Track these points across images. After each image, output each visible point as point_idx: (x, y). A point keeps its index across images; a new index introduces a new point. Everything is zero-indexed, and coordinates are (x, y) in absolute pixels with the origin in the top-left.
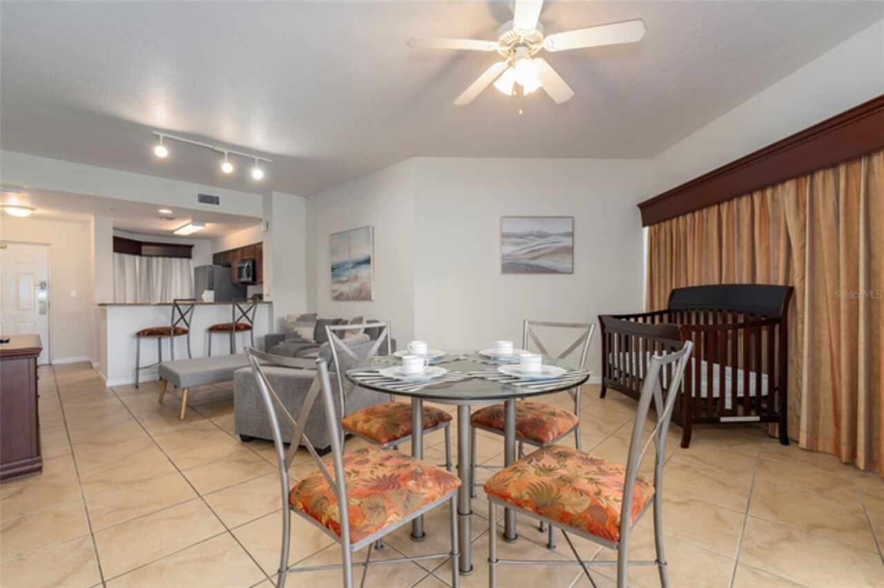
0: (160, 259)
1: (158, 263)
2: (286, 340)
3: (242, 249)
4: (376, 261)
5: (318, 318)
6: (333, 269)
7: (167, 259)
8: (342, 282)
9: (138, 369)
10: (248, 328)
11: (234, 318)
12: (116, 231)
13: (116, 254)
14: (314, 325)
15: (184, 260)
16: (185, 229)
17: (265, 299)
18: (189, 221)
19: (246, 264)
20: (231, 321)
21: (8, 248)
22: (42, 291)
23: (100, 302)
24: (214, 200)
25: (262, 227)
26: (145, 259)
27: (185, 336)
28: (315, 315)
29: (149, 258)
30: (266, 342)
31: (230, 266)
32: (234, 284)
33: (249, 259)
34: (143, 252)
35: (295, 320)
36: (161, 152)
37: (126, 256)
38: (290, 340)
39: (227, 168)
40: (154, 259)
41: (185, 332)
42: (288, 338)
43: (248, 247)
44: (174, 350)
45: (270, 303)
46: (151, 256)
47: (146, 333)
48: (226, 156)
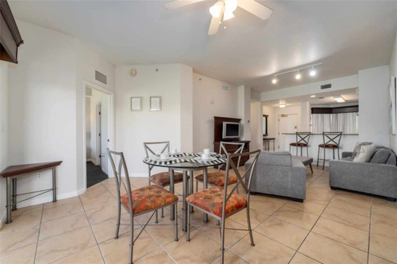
1: (340, 116)
11: (324, 142)
20: (323, 143)
21: (288, 116)
24: (329, 86)
29: (336, 114)
36: (274, 81)
39: (298, 77)
41: (306, 145)
45: (357, 135)
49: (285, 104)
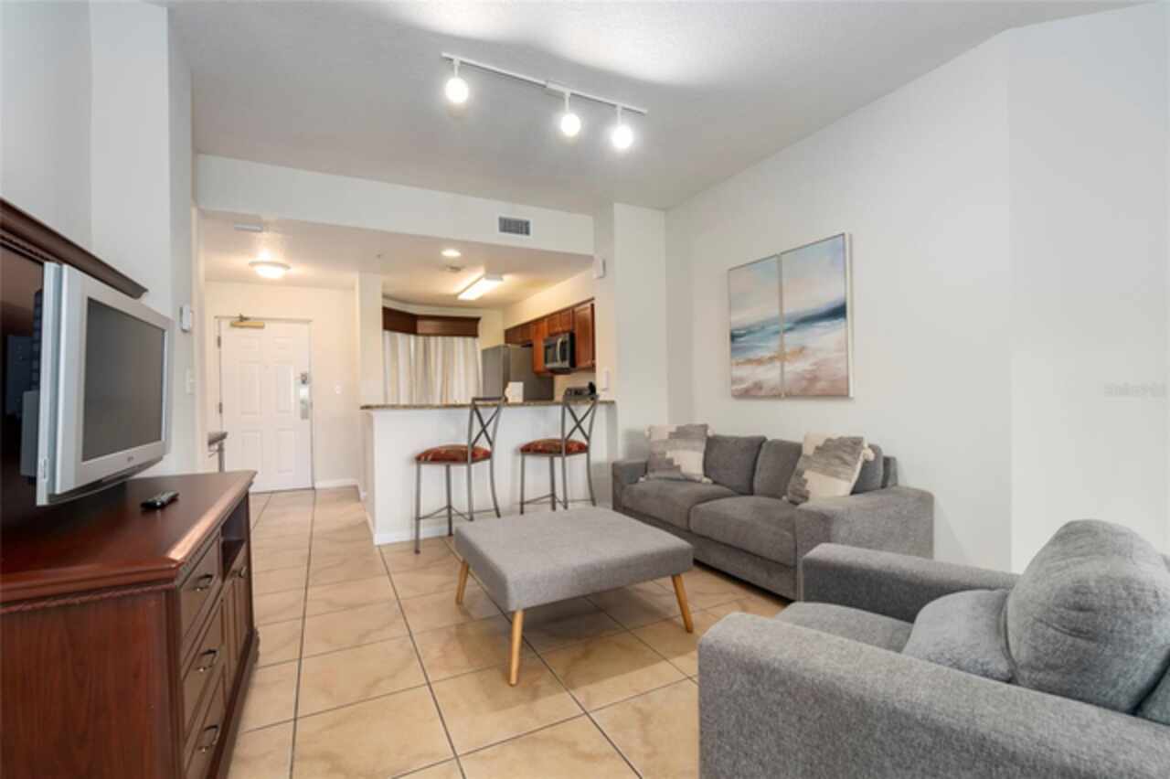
0: (440, 339)
1: (437, 343)
2: (651, 475)
3: (551, 317)
4: (856, 311)
5: (710, 433)
6: (733, 337)
7: (447, 339)
8: (760, 362)
9: (418, 519)
10: (583, 449)
11: (562, 433)
12: (386, 301)
13: (387, 332)
14: (703, 446)
15: (469, 340)
16: (473, 287)
17: (602, 395)
18: (480, 272)
19: (560, 340)
21: (267, 328)
22: (303, 386)
23: (363, 404)
24: (521, 227)
25: (594, 272)
26: (421, 339)
27: (488, 462)
28: (705, 427)
29: (426, 338)
30: (615, 476)
31: (531, 345)
32: (538, 374)
33: (564, 332)
34: (419, 331)
35: (666, 436)
36: (457, 91)
37: (399, 335)
38: (657, 474)
39: (570, 124)
40: (432, 339)
41: (488, 455)
42: (653, 471)
43: (560, 312)
44: (470, 485)
45: (611, 404)
46: (428, 335)
47: (430, 457)
48: (567, 101)
49: (287, 267)
